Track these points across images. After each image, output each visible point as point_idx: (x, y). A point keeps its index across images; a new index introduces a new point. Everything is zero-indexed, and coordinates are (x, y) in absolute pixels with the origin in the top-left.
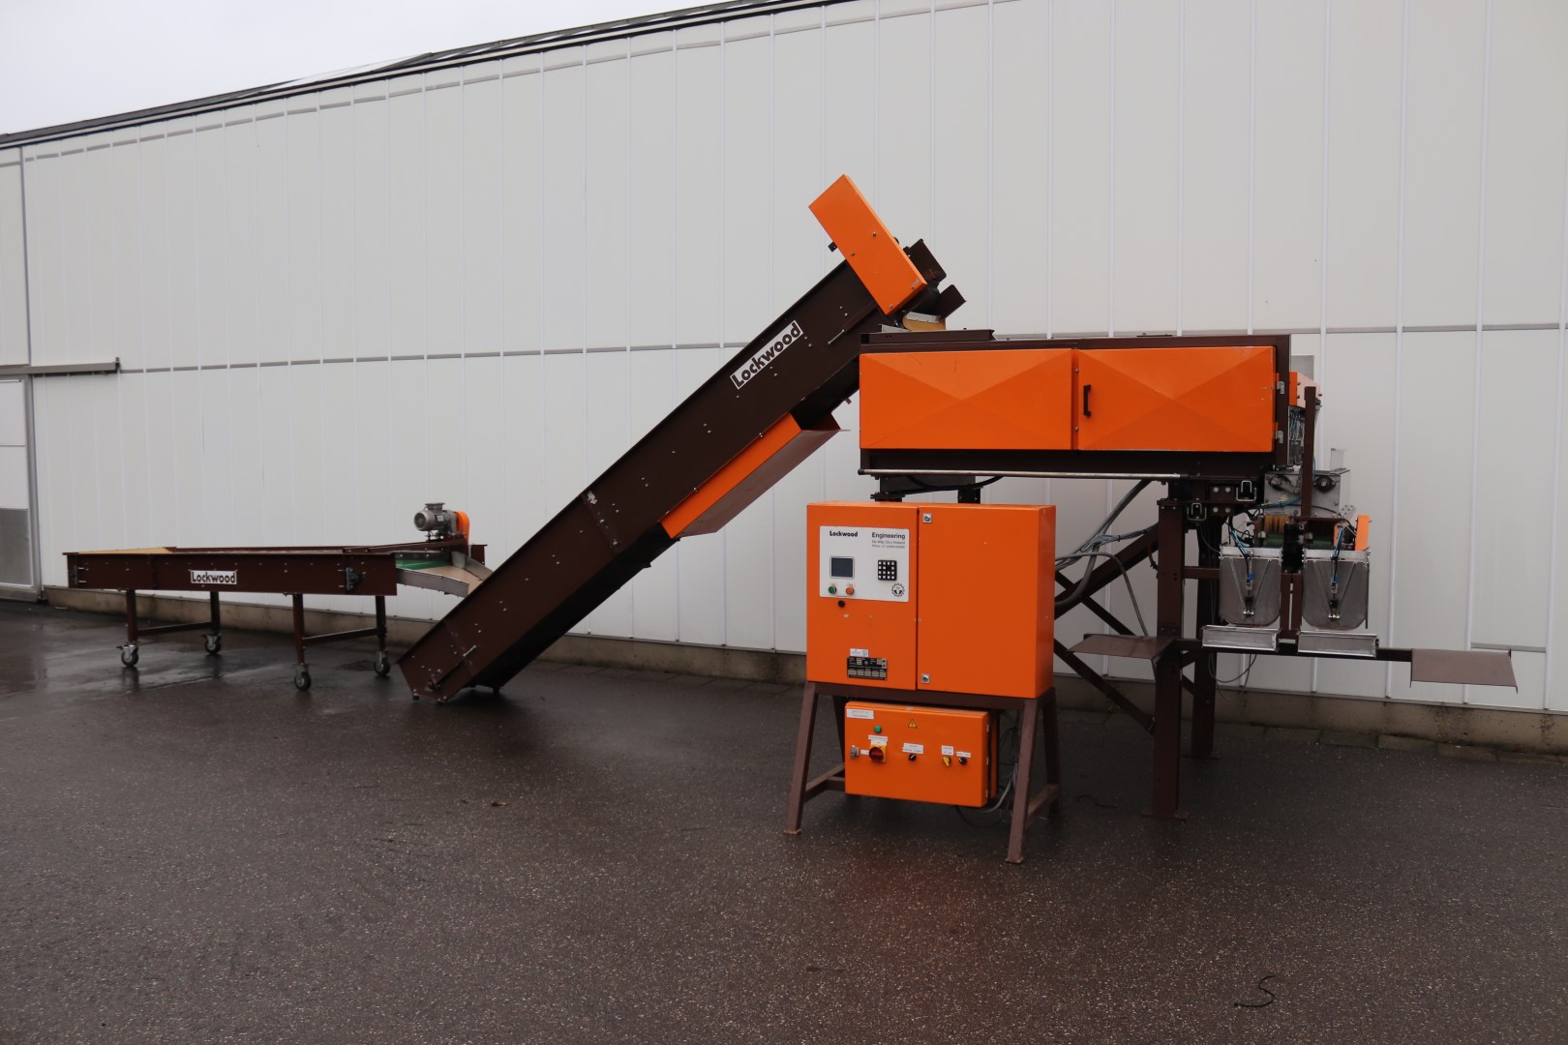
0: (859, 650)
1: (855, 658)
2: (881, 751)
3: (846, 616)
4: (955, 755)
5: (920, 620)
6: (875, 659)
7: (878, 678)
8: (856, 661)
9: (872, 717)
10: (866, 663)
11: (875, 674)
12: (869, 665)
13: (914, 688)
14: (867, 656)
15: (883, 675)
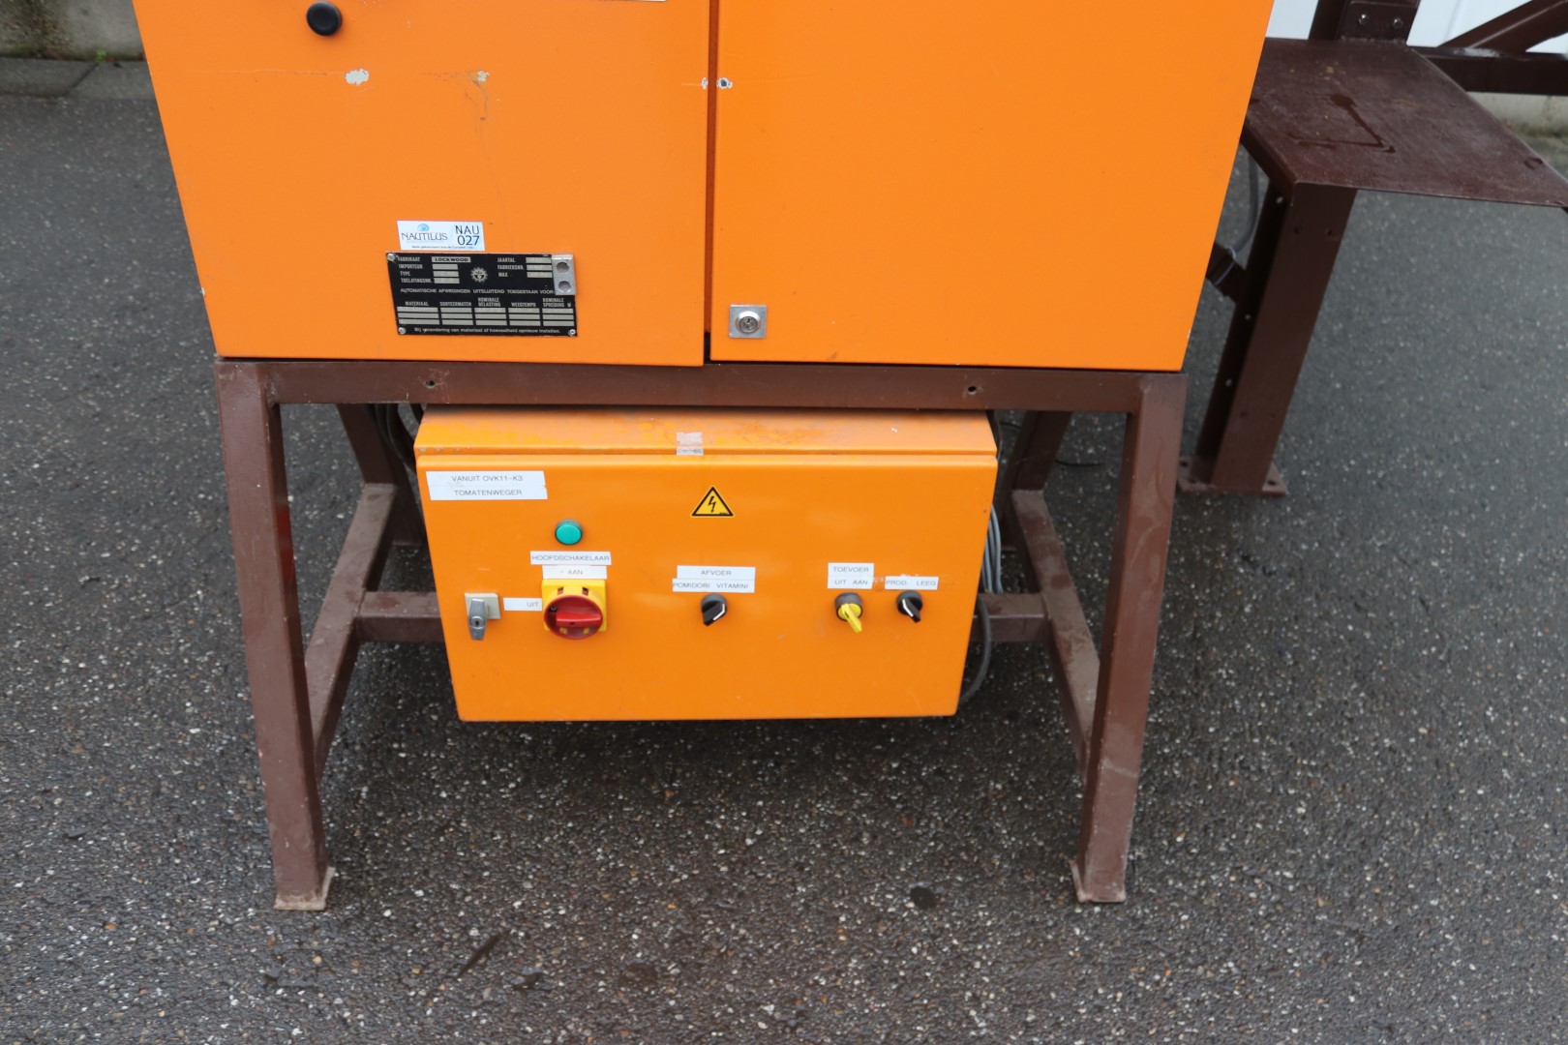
0: (436, 227)
1: (426, 258)
2: (592, 607)
3: (357, 77)
4: (879, 587)
5: (726, 84)
6: (520, 259)
7: (539, 331)
8: (428, 271)
9: (542, 494)
10: (479, 274)
11: (524, 314)
12: (493, 281)
13: (697, 360)
14: (480, 248)
15: (555, 315)
